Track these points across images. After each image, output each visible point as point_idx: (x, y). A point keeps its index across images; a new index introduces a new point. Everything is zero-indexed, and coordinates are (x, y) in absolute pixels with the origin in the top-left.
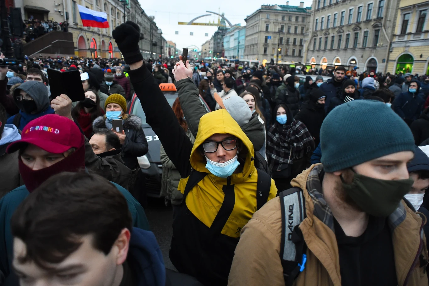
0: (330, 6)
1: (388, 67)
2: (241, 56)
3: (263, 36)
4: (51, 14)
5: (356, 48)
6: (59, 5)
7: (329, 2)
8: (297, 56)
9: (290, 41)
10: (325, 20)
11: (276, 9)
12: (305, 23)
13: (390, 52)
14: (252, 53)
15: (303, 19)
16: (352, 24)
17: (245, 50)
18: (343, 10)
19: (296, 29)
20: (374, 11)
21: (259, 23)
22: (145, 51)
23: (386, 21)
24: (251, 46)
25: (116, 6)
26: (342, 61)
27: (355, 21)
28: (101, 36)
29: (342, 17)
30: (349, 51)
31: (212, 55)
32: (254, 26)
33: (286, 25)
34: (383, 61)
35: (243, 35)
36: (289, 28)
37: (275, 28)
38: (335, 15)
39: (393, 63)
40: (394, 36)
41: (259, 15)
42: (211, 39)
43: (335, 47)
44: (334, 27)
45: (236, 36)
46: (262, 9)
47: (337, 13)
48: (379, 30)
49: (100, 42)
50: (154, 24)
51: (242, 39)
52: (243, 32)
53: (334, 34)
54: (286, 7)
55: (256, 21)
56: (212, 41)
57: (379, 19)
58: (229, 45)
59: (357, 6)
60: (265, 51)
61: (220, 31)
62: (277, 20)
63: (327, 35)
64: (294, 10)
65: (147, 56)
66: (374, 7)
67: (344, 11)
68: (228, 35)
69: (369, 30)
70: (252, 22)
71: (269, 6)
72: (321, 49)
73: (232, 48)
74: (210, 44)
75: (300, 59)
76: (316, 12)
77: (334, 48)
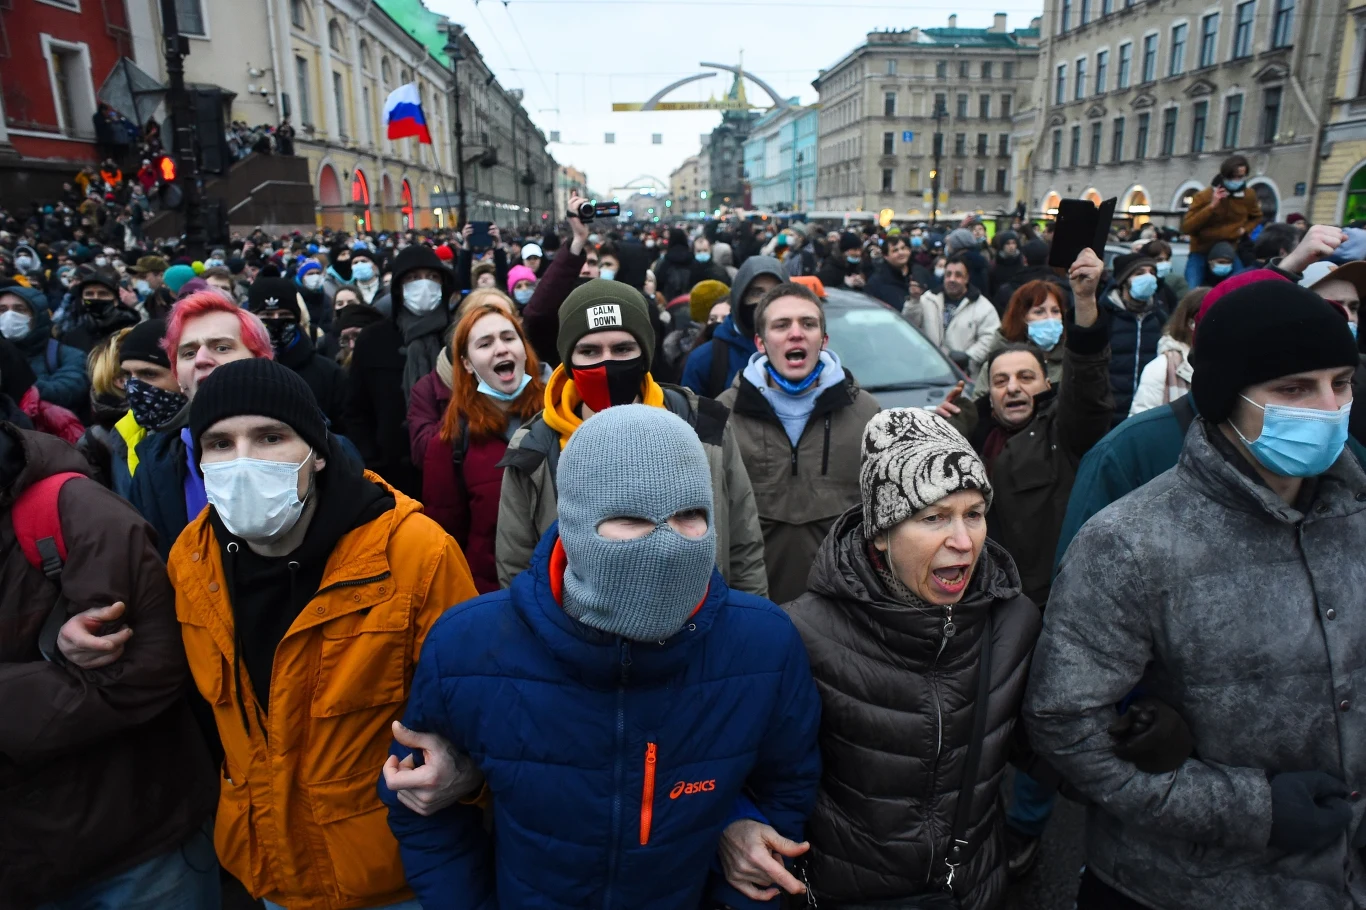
0: (1106, 19)
1: (1316, 209)
2: (808, 201)
3: (878, 133)
4: (239, 102)
5: (1200, 151)
6: (263, 73)
7: (1099, 8)
8: (990, 193)
9: (967, 144)
10: (1090, 68)
11: (916, 43)
12: (1013, 84)
13: (1321, 157)
14: (841, 191)
15: (1008, 67)
16: (1183, 76)
17: (818, 184)
18: (1149, 33)
19: (984, 102)
20: (1261, 27)
21: (863, 90)
22: (503, 202)
23: (1302, 57)
24: (837, 167)
25: (414, 64)
26: (1152, 198)
27: (1195, 66)
28: (380, 163)
29: (1148, 54)
30: (1177, 165)
31: (706, 205)
32: (846, 103)
33: (952, 92)
34: (1299, 190)
35: (812, 133)
36: (962, 102)
37: (915, 105)
38: (1123, 48)
39: (1334, 194)
40: (1334, 103)
41: (862, 67)
42: (701, 154)
43: (1128, 152)
44: (1120, 88)
45: (787, 136)
46: (871, 44)
47: (1129, 44)
48: (1278, 90)
49: (378, 182)
50: (524, 114)
51: (807, 144)
52: (808, 125)
53: (1121, 110)
54: (949, 33)
55: (851, 86)
56: (706, 160)
57: (1279, 51)
58: (763, 167)
59: (1196, 15)
60: (887, 181)
61: (729, 126)
62: (922, 78)
63: (1098, 116)
64: (974, 41)
65: (507, 217)
66: (1258, 16)
67: (1155, 35)
68: (759, 137)
69: (1242, 91)
70: (836, 92)
71: (894, 32)
72: (1080, 163)
73: (773, 177)
74: (699, 170)
75: (1003, 200)
76: (1056, 45)
77: (1122, 159)
